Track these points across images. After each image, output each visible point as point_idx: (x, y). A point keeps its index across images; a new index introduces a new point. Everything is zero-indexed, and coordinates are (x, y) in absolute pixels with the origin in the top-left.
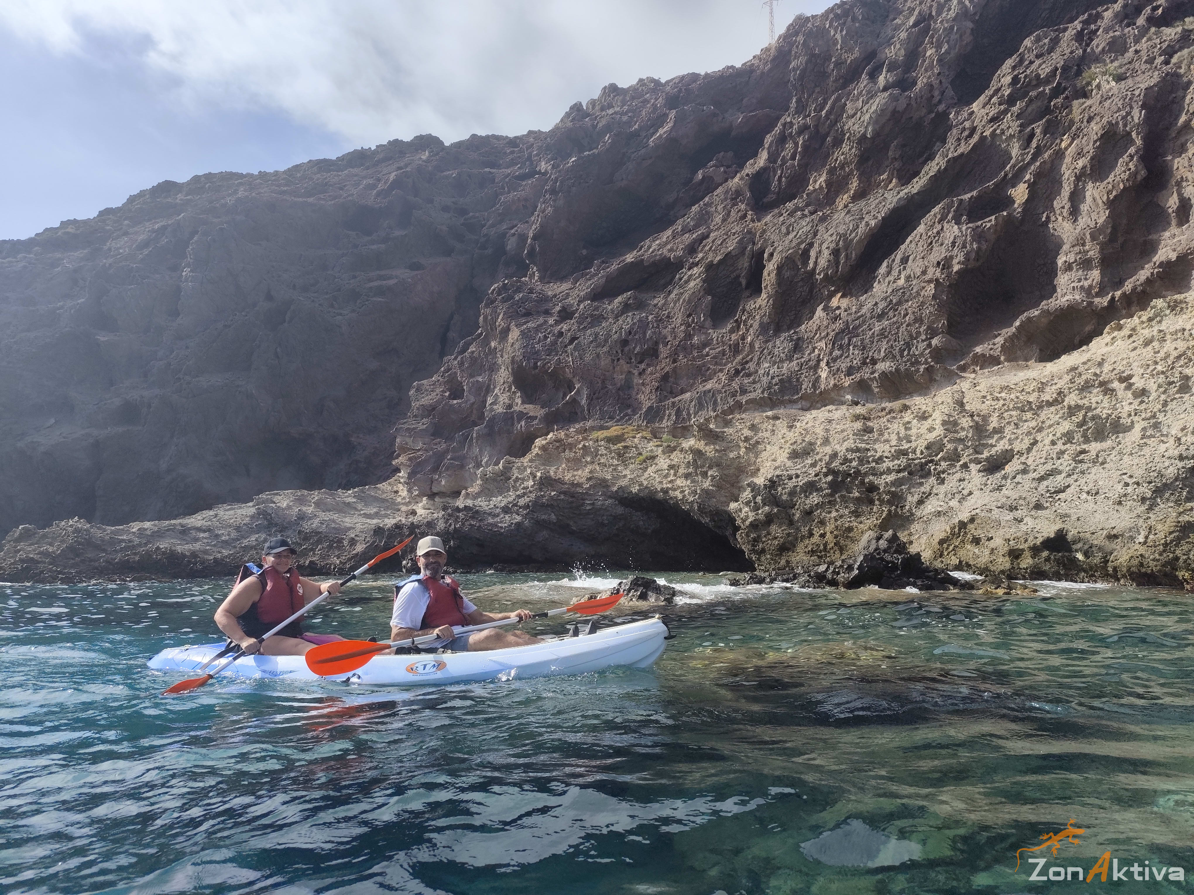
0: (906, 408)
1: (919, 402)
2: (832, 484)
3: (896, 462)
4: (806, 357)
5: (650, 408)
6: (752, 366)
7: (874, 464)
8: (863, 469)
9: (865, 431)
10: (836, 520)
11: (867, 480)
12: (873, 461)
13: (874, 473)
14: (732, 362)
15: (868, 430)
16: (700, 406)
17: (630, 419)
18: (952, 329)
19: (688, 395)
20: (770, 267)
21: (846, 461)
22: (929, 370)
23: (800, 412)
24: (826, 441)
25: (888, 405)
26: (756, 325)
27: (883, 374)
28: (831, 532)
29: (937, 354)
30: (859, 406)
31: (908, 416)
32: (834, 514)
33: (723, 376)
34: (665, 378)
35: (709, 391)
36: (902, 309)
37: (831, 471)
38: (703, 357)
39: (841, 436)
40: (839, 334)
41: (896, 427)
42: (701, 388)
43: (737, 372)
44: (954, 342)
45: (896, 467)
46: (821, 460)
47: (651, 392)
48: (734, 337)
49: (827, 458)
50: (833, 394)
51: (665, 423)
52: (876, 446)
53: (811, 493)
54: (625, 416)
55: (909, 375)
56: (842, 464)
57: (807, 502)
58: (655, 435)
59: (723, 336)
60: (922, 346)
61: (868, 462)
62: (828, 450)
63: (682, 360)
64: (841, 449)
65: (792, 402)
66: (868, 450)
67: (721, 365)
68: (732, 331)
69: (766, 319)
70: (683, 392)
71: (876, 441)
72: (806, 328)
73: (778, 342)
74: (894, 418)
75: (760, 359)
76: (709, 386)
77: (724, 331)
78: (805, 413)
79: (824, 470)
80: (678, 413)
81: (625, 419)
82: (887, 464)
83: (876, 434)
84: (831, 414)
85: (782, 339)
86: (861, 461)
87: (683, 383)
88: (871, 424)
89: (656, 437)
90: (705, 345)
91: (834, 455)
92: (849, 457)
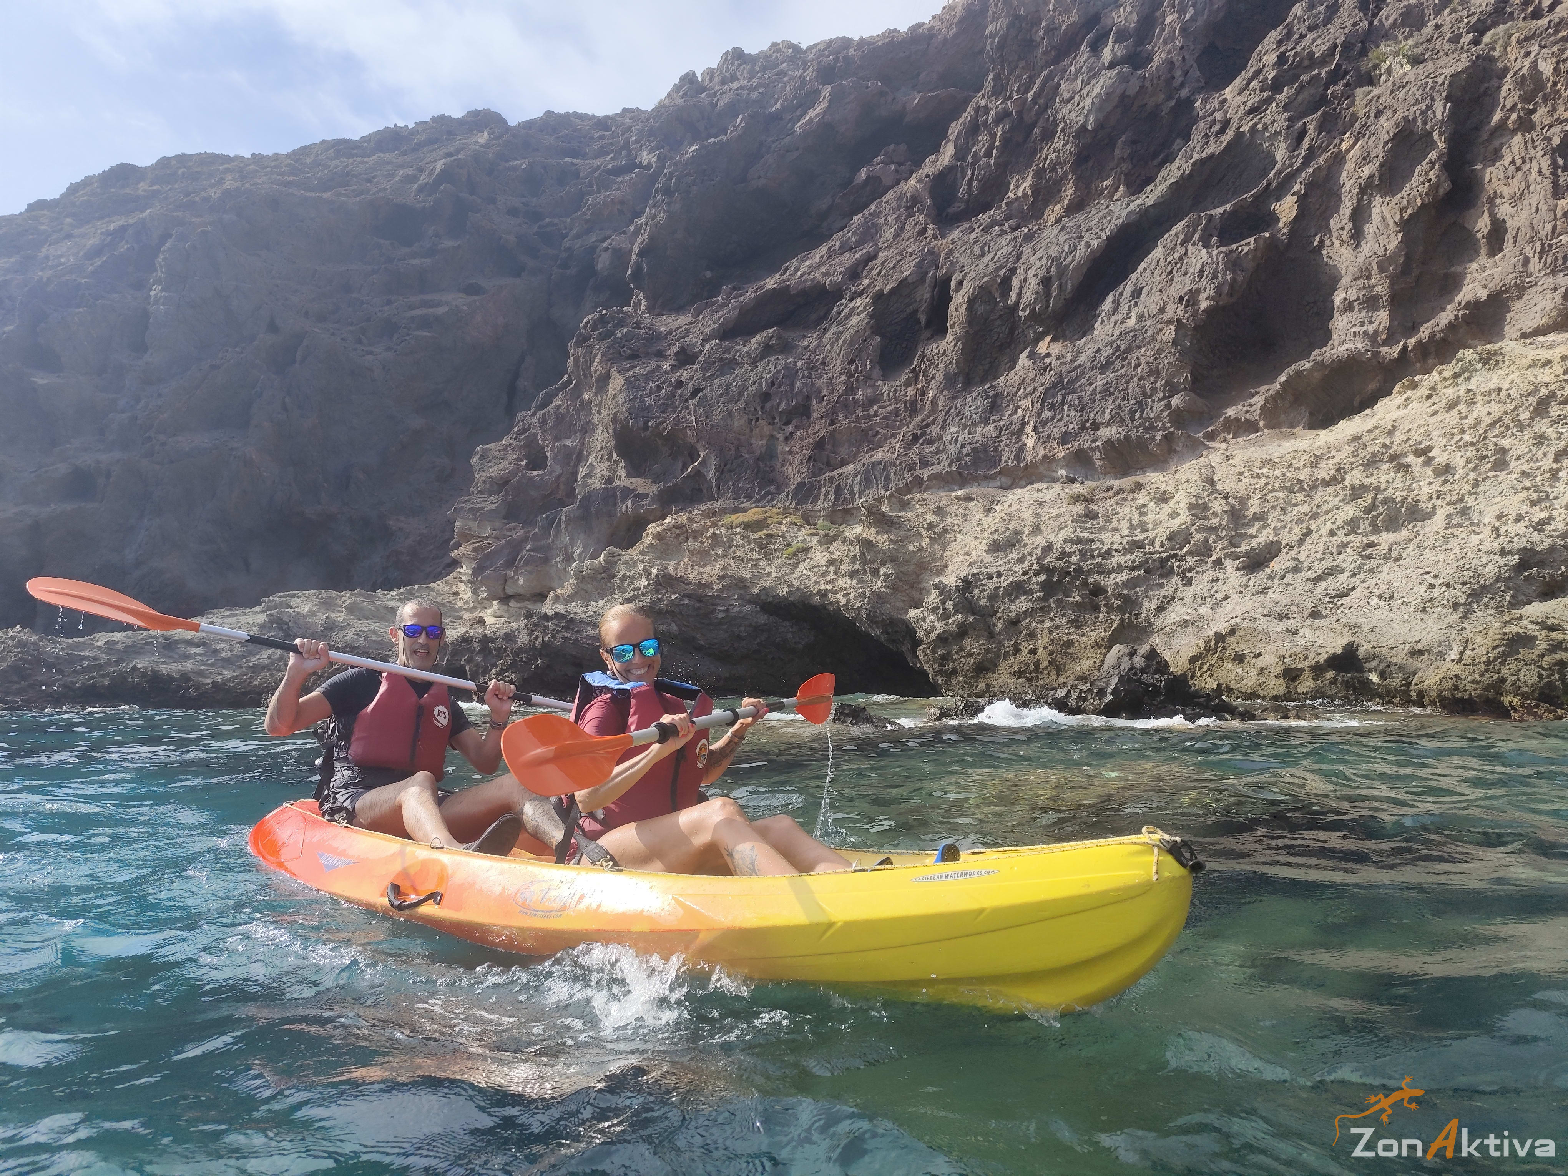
0: (1139, 487)
1: (1155, 479)
2: (1044, 586)
3: (1129, 557)
4: (1006, 420)
5: (801, 485)
6: (934, 430)
7: (1100, 560)
8: (1086, 566)
9: (1087, 516)
10: (1051, 632)
11: (1091, 580)
12: (1099, 555)
13: (1101, 570)
14: (908, 425)
15: (1091, 515)
16: (868, 482)
17: (773, 499)
18: (1198, 385)
19: (850, 468)
20: (959, 300)
21: (1063, 555)
22: (1168, 438)
23: (1000, 492)
24: (1037, 530)
25: (1116, 483)
26: (940, 376)
27: (1109, 442)
28: (1045, 648)
29: (1179, 418)
30: (1076, 485)
31: (1142, 498)
32: (1048, 624)
33: (897, 445)
34: (820, 444)
35: (880, 463)
36: (1132, 358)
37: (1044, 569)
38: (869, 417)
39: (1057, 523)
40: (1050, 391)
41: (1128, 511)
42: (868, 459)
43: (915, 438)
44: (1200, 402)
45: (1129, 564)
46: (1030, 554)
47: (801, 463)
48: (911, 391)
49: (1039, 551)
50: (1042, 469)
51: (820, 505)
52: (1102, 536)
53: (1017, 597)
54: (766, 494)
55: (1142, 444)
56: (1058, 559)
57: (1013, 608)
58: (808, 520)
59: (896, 391)
60: (1159, 406)
61: (1093, 557)
62: (1040, 540)
63: (843, 421)
64: (1057, 539)
65: (987, 478)
66: (1092, 541)
67: (893, 428)
68: (907, 384)
69: (953, 369)
70: (843, 463)
71: (1102, 529)
72: (1006, 381)
73: (969, 400)
74: (1124, 499)
75: (945, 421)
76: (878, 456)
77: (897, 383)
78: (1006, 493)
79: (1035, 567)
80: (838, 491)
81: (767, 499)
82: (1117, 559)
83: (1101, 521)
84: (1041, 495)
85: (974, 395)
86: (1083, 555)
87: (844, 451)
88: (1095, 508)
89: (808, 523)
90: (872, 401)
91: (1049, 548)
92: (1068, 550)
